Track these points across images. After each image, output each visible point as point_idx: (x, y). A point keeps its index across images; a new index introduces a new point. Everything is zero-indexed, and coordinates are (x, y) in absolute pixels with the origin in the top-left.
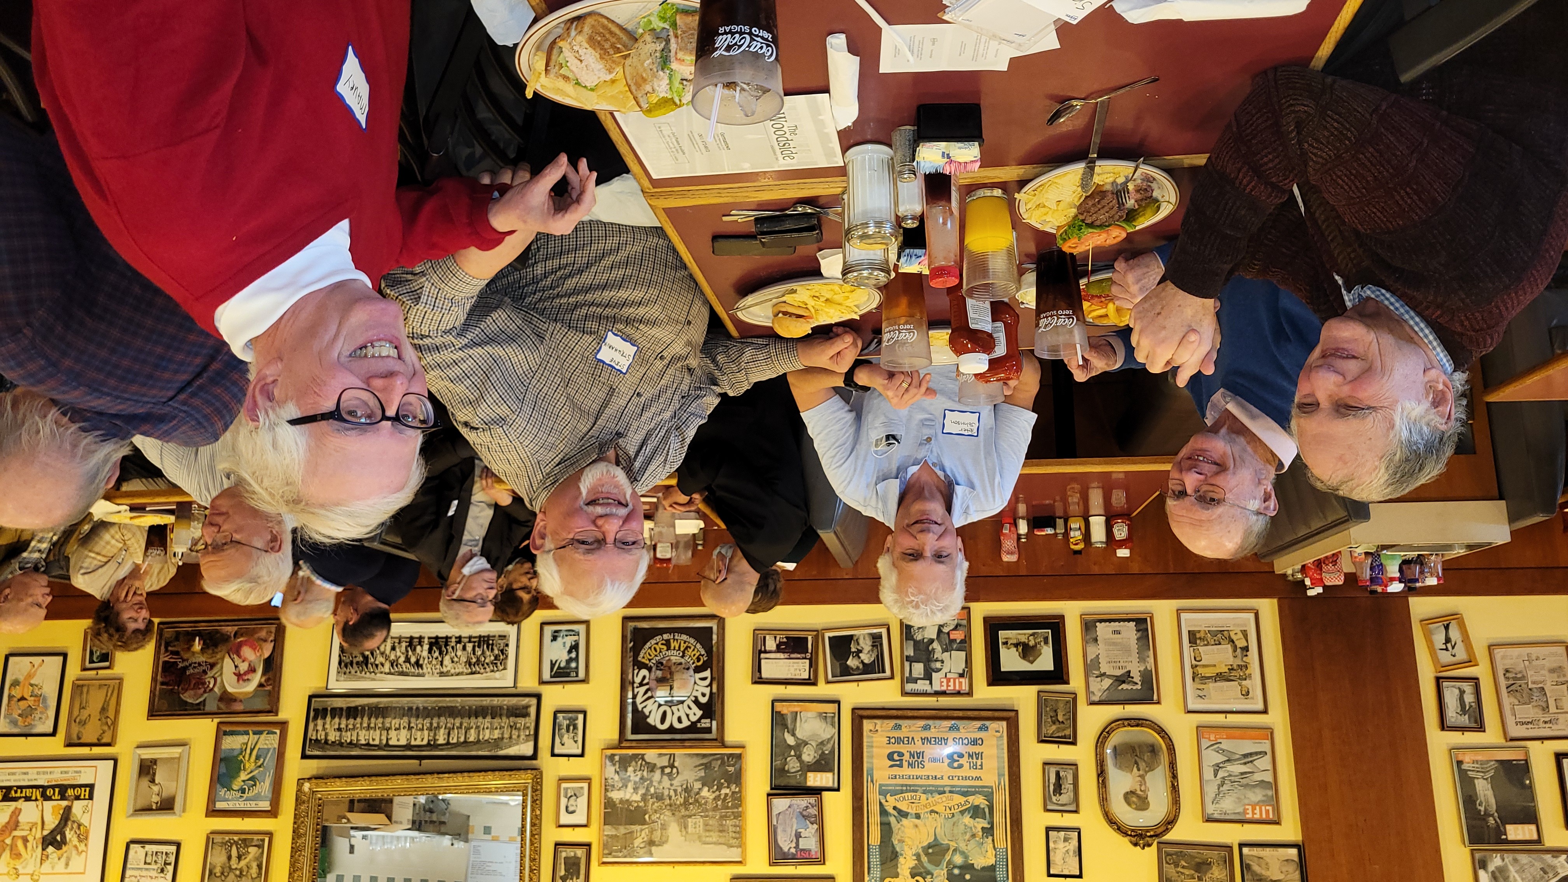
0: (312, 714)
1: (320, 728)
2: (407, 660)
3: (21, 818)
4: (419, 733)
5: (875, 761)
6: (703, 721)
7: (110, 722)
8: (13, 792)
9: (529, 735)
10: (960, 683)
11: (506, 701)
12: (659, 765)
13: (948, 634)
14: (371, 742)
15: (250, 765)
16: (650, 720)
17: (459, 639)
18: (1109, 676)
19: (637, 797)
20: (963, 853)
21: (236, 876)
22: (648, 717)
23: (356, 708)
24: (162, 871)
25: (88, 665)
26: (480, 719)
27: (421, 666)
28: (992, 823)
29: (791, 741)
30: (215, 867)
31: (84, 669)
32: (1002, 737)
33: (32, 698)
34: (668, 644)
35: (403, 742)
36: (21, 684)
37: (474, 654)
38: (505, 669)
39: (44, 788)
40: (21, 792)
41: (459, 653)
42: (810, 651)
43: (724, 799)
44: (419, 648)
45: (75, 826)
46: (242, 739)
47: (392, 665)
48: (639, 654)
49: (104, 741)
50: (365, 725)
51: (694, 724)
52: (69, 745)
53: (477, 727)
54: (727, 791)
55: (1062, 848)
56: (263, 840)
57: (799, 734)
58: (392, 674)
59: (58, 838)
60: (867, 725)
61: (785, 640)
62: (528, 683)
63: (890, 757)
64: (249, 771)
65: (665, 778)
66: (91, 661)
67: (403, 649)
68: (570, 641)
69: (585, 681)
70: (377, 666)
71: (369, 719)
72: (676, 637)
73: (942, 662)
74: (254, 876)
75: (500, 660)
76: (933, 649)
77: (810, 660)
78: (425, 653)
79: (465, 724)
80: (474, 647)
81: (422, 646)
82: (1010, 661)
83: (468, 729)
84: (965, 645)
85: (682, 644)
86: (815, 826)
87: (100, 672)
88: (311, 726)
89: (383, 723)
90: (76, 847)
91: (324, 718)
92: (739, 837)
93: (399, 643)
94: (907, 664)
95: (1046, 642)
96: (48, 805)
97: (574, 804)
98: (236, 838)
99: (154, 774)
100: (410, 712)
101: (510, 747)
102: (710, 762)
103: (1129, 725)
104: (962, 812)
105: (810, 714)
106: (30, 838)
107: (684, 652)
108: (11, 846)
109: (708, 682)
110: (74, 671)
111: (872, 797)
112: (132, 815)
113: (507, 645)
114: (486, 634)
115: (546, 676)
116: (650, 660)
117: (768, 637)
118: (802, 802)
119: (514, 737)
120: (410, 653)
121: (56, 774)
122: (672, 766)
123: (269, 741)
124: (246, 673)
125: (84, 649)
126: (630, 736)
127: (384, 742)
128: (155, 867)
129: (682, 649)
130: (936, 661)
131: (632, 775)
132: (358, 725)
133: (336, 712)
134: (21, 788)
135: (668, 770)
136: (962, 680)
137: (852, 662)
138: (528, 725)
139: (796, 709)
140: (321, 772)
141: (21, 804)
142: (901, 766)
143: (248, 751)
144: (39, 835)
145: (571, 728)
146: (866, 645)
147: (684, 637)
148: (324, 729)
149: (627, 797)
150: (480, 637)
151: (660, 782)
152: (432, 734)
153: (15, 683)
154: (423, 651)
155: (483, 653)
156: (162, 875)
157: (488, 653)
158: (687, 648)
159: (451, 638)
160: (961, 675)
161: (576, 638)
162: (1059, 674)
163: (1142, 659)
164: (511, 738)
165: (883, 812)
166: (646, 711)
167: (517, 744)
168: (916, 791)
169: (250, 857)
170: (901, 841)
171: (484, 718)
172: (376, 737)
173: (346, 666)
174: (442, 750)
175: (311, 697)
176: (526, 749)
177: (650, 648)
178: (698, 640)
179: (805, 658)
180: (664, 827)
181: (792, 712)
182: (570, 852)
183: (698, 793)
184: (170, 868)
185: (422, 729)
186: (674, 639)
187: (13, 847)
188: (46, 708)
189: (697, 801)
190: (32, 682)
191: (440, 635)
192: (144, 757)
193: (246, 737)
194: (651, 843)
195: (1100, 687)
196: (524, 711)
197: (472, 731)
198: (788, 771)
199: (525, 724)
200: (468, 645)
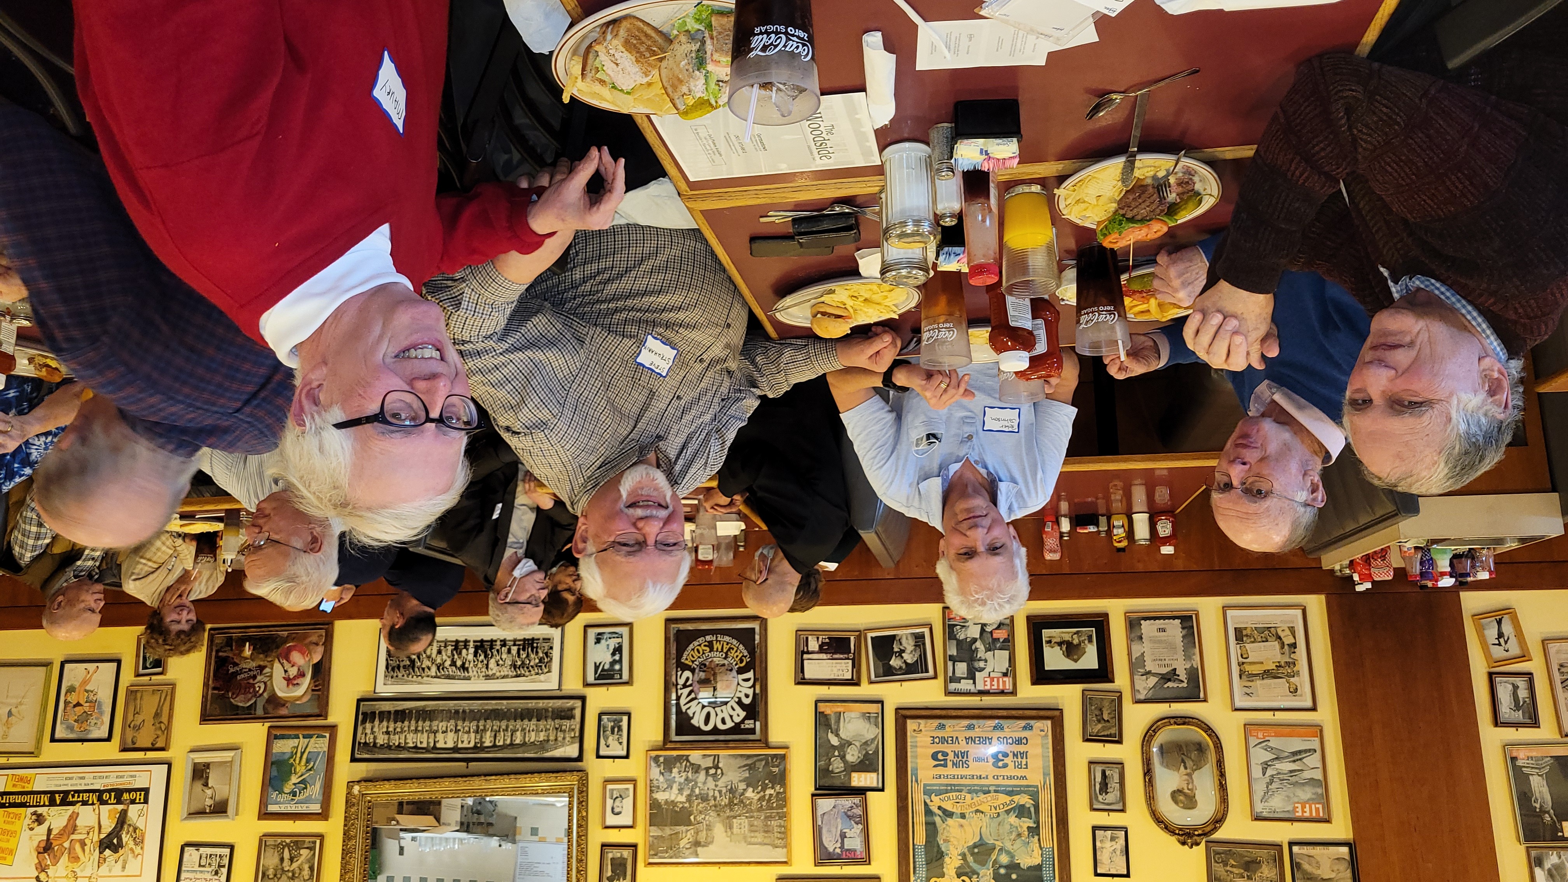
0: (360, 717)
1: (368, 731)
2: (453, 664)
3: (78, 822)
4: (466, 736)
5: (919, 761)
6: (746, 722)
7: (163, 727)
8: (70, 796)
9: (575, 737)
10: (1004, 682)
11: (551, 703)
12: (703, 766)
13: (991, 633)
14: (419, 745)
15: (301, 769)
16: (694, 722)
17: (504, 643)
18: (1155, 675)
19: (682, 798)
20: (1008, 853)
21: (288, 878)
22: (692, 718)
23: (403, 711)
24: (216, 873)
25: (141, 671)
26: (526, 722)
27: (467, 669)
28: (1037, 822)
29: (834, 741)
30: (268, 869)
31: (138, 675)
32: (1046, 736)
33: (87, 704)
34: (710, 645)
35: (450, 745)
36: (77, 690)
37: (519, 656)
38: (549, 671)
39: (100, 792)
40: (79, 797)
41: (504, 656)
42: (852, 651)
43: (769, 800)
44: (464, 651)
45: (131, 829)
46: (293, 743)
47: (438, 669)
48: (682, 656)
49: (157, 745)
50: (413, 728)
51: (737, 725)
52: (124, 750)
53: (523, 730)
54: (772, 791)
55: (1109, 848)
56: (315, 843)
57: (842, 734)
58: (439, 677)
59: (115, 841)
60: (911, 725)
61: (827, 640)
62: (573, 685)
63: (934, 756)
64: (300, 774)
65: (710, 779)
66: (145, 668)
67: (449, 653)
68: (613, 643)
69: (629, 683)
70: (423, 669)
71: (417, 722)
72: (719, 639)
73: (986, 661)
74: (306, 877)
75: (544, 663)
76: (976, 649)
77: (853, 660)
78: (471, 657)
79: (511, 727)
80: (519, 650)
81: (467, 650)
82: (1055, 659)
83: (514, 732)
84: (1008, 644)
85: (725, 646)
86: (860, 826)
87: (153, 677)
88: (360, 729)
89: (430, 726)
90: (132, 849)
91: (373, 721)
92: (784, 838)
93: (445, 647)
94: (950, 664)
95: (1090, 641)
96: (105, 809)
97: (620, 805)
98: (288, 841)
99: (207, 778)
100: (456, 715)
101: (556, 748)
102: (754, 763)
103: (1175, 723)
104: (1008, 812)
105: (853, 715)
106: (87, 841)
107: (726, 653)
108: (70, 849)
109: (751, 683)
110: (127, 677)
111: (917, 796)
112: (186, 819)
113: (551, 648)
114: (530, 637)
115: (591, 678)
116: (693, 662)
117: (810, 638)
118: (846, 802)
119: (560, 739)
120: (456, 656)
121: (111, 778)
122: (717, 767)
123: (319, 745)
124: (295, 678)
125: (138, 656)
126: (675, 738)
127: (432, 745)
128: (210, 869)
129: (725, 650)
130: (980, 660)
131: (677, 776)
132: (406, 729)
133: (384, 716)
134: (78, 792)
135: (712, 771)
136: (1006, 679)
137: (895, 662)
138: (573, 727)
139: (839, 710)
140: (370, 775)
141: (78, 808)
142: (945, 766)
143: (299, 755)
144: (96, 839)
145: (616, 729)
146: (908, 645)
147: (727, 638)
148: (373, 733)
149: (673, 798)
150: (524, 640)
151: (705, 783)
152: (478, 737)
153: (71, 690)
154: (468, 654)
155: (528, 656)
156: (216, 877)
157: (532, 656)
158: (730, 649)
159: (496, 641)
160: (1005, 675)
161: (619, 640)
162: (1104, 673)
163: (1188, 657)
164: (556, 740)
165: (928, 812)
166: (690, 712)
167: (563, 746)
168: (960, 791)
169: (302, 859)
170: (946, 841)
171: (530, 720)
172: (423, 740)
173: (393, 670)
174: (488, 752)
175: (359, 701)
176: (572, 751)
177: (693, 650)
178: (741, 642)
179: (848, 659)
180: (709, 828)
181: (836, 713)
182: (616, 853)
183: (743, 794)
184: (224, 871)
185: (469, 732)
186: (717, 641)
187: (71, 850)
188: (101, 713)
189: (741, 801)
190: (88, 688)
191: (485, 639)
192: (196, 761)
193: (296, 741)
194: (697, 844)
195: (1145, 685)
196: (569, 713)
197: (518, 733)
198: (832, 772)
199: (570, 726)
200: (513, 648)
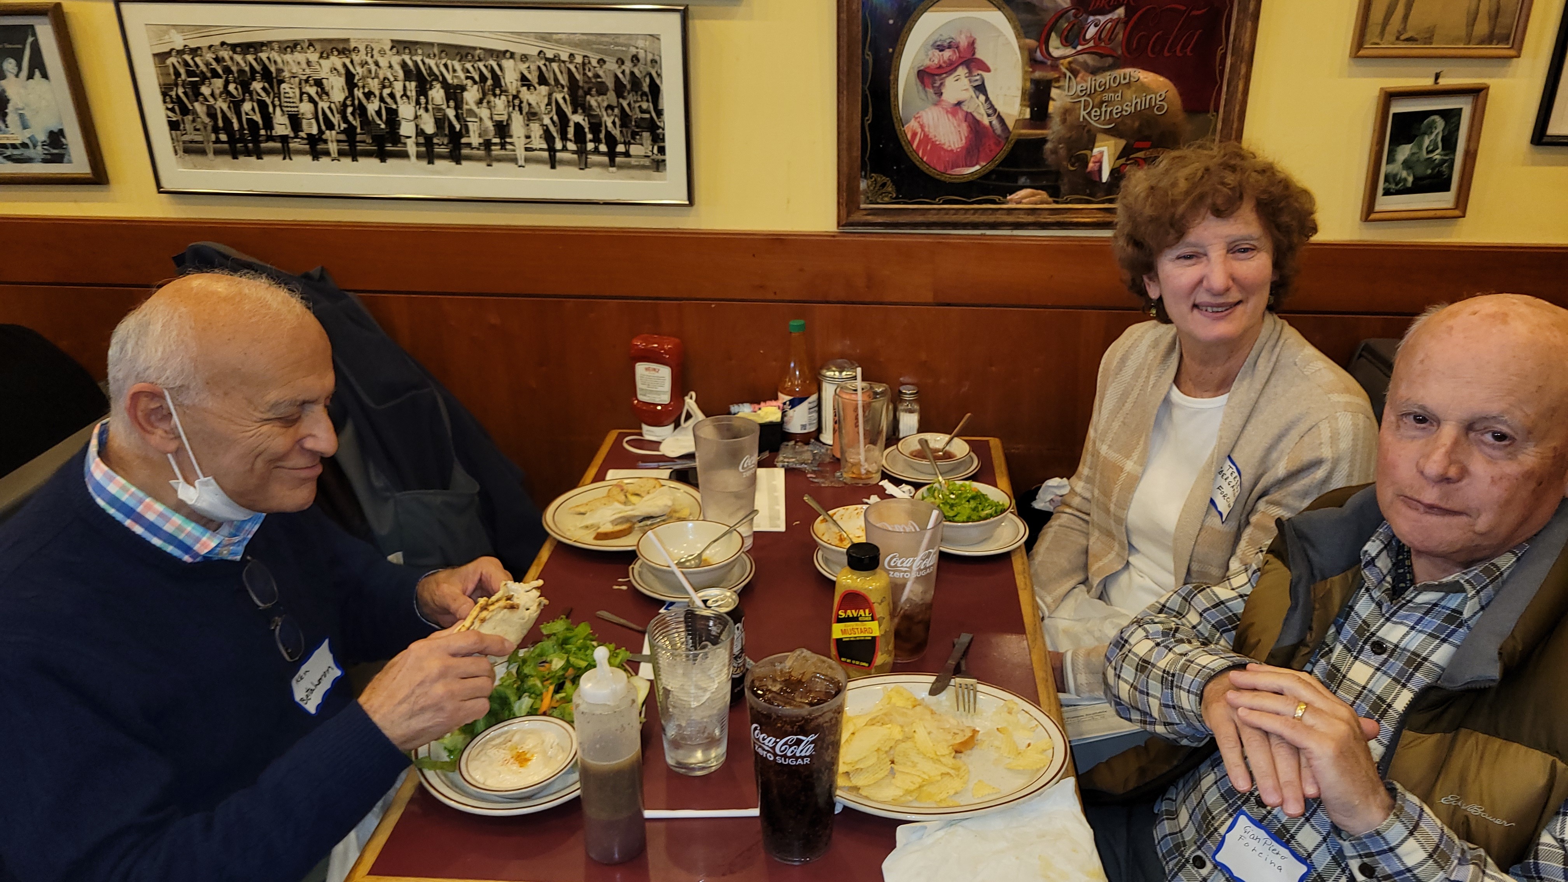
25: (1465, 106)
27: (408, 74)
31: (1477, 93)
38: (161, 57)
47: (496, 79)
58: (491, 53)
66: (1451, 117)
87: (1427, 82)
110: (1516, 89)
113: (173, 126)
125: (1471, 156)
157: (222, 105)
173: (635, 82)
200: (287, 131)
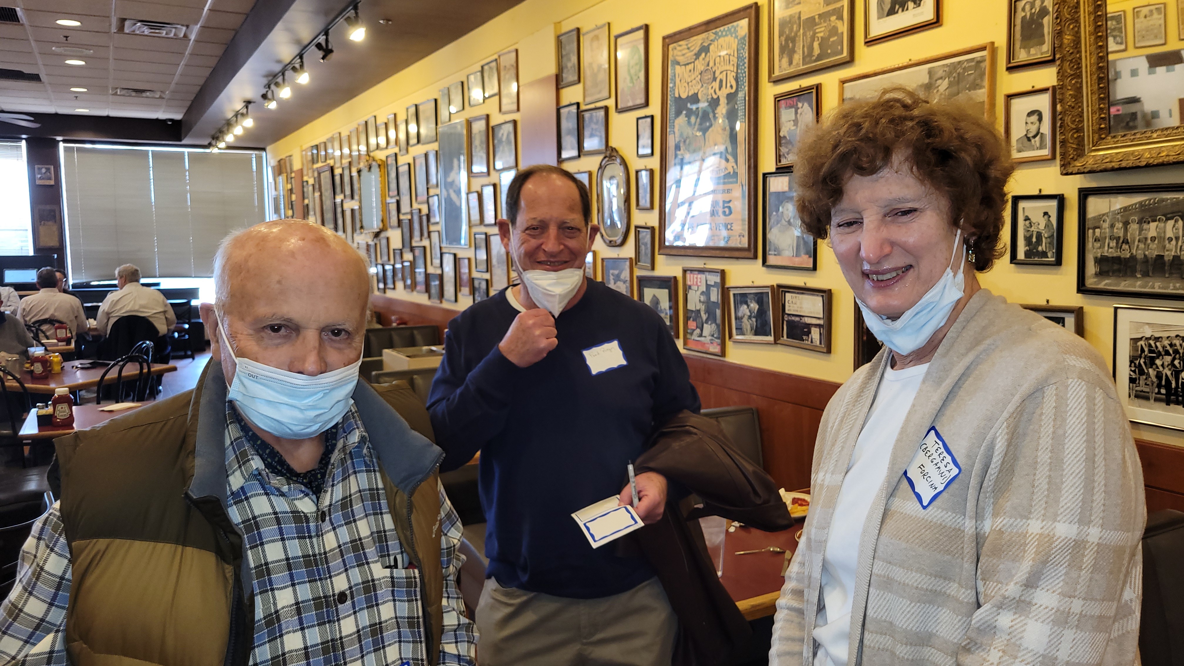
5: (740, 206)
9: (1095, 228)
10: (690, 280)
13: (697, 326)
42: (785, 323)
60: (743, 242)
61: (804, 337)
62: (1098, 311)
63: (731, 211)
73: (700, 301)
76: (705, 313)
77: (784, 313)
82: (664, 298)
84: (688, 315)
101: (1125, 209)
105: (788, 254)
117: (818, 343)
136: (689, 283)
137: (754, 307)
138: (1097, 245)
139: (797, 259)
146: (746, 324)
160: (690, 287)
164: (1126, 224)
165: (735, 155)
176: (1098, 206)
179: (789, 315)
181: (799, 256)
196: (1105, 268)
199: (1102, 247)
